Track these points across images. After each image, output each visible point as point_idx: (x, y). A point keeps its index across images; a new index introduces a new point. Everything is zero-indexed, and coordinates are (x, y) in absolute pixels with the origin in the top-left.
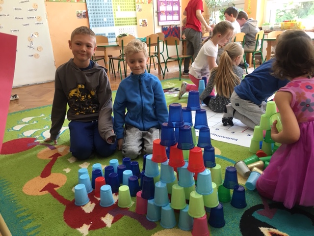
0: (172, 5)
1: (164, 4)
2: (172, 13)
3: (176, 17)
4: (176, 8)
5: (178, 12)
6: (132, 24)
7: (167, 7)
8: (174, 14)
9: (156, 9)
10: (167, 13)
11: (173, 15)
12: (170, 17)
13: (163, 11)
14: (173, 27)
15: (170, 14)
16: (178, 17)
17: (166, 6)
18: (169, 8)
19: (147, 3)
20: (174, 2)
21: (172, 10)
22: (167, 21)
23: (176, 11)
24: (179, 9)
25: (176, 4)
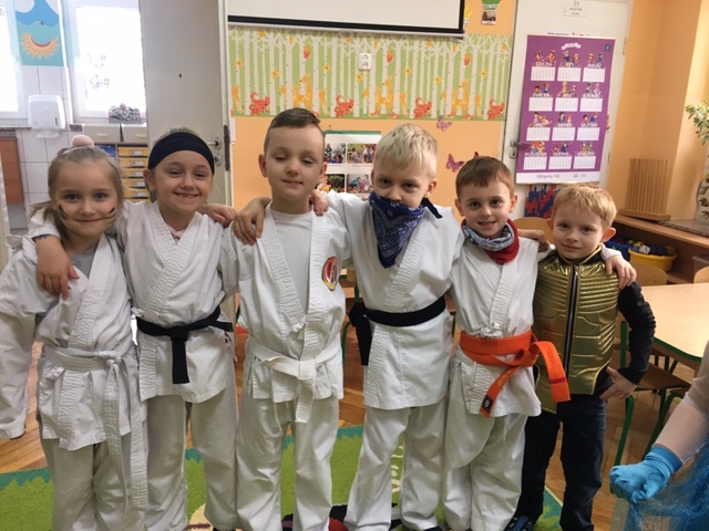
0: (576, 125)
1: (547, 122)
2: (572, 148)
3: (585, 160)
4: (589, 133)
5: (597, 147)
7: (555, 129)
8: (579, 150)
9: (511, 135)
10: (551, 148)
11: (573, 155)
12: (561, 161)
13: (538, 143)
15: (563, 150)
16: (594, 158)
17: (551, 126)
18: (564, 133)
19: (486, 117)
20: (585, 115)
21: (572, 139)
22: (547, 170)
23: (588, 143)
24: (602, 136)
25: (592, 120)
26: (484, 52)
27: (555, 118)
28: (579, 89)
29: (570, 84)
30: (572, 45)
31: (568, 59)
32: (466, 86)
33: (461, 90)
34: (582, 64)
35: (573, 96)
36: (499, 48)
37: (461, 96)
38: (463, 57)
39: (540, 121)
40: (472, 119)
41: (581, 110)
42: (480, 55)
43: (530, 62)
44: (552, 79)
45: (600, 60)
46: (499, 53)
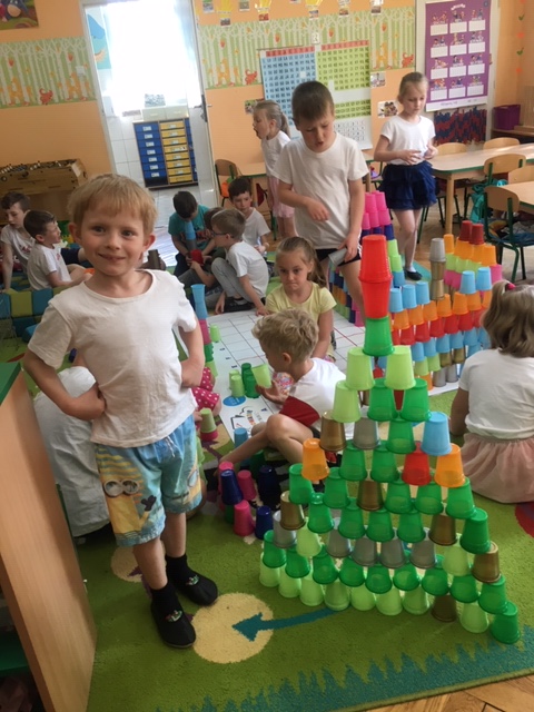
0: (467, 64)
1: (445, 64)
2: (465, 81)
3: (476, 89)
5: (484, 78)
6: (358, 114)
7: (451, 69)
8: (470, 82)
10: (450, 82)
11: (466, 86)
12: (457, 91)
13: (439, 80)
14: (467, 111)
15: (459, 83)
16: (482, 87)
17: (448, 67)
18: (458, 71)
19: (401, 65)
20: (473, 55)
21: (465, 74)
22: (448, 99)
23: (476, 76)
24: (487, 69)
25: (479, 58)
26: (396, 20)
27: (450, 61)
28: (466, 38)
29: (460, 35)
30: (458, 6)
31: (456, 17)
32: (385, 46)
33: (382, 49)
34: (467, 19)
35: (464, 43)
36: (406, 15)
37: (382, 54)
38: (381, 25)
39: (439, 64)
40: (391, 68)
41: (470, 52)
42: (393, 23)
43: (429, 23)
44: (446, 33)
45: (481, 14)
46: (406, 19)
